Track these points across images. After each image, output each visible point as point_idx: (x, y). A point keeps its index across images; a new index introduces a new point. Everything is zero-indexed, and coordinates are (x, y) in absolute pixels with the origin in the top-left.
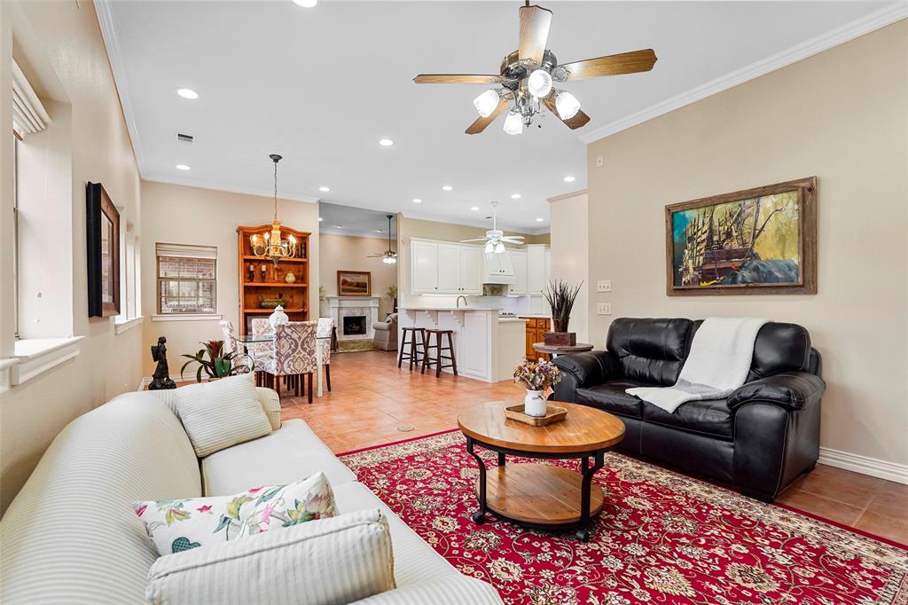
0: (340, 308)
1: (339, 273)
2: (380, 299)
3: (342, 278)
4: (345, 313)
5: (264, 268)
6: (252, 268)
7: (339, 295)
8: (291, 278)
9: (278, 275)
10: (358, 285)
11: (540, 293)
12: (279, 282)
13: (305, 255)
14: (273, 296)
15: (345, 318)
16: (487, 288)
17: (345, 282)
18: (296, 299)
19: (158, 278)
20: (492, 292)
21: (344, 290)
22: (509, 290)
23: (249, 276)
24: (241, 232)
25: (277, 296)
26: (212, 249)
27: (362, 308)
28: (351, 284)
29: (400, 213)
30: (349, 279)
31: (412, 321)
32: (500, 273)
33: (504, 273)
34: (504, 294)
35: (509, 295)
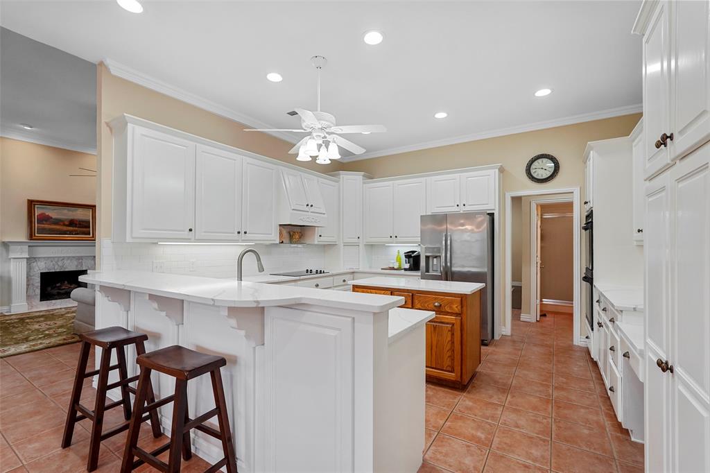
0: (30, 260)
1: (31, 204)
3: (38, 211)
4: (42, 267)
7: (31, 236)
10: (72, 223)
11: (356, 240)
15: (43, 275)
16: (285, 232)
17: (44, 219)
20: (291, 237)
21: (41, 231)
22: (317, 236)
27: (80, 258)
28: (57, 222)
29: (101, 64)
30: (53, 213)
31: (123, 313)
32: (307, 209)
33: (312, 209)
34: (308, 241)
35: (316, 243)
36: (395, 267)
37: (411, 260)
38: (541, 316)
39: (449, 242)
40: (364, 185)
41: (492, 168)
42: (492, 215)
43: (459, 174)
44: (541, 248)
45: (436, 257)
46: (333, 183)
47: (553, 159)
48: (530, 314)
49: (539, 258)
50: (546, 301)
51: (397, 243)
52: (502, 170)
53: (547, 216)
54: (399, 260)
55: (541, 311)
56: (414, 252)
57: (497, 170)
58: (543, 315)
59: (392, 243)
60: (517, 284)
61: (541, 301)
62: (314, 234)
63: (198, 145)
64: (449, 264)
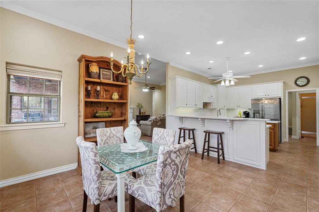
2: (133, 108)
5: (98, 88)
6: (89, 88)
8: (116, 96)
9: (106, 94)
11: (224, 107)
12: (106, 99)
13: (125, 81)
14: (102, 109)
18: (118, 111)
19: (8, 92)
22: (212, 106)
23: (88, 94)
24: (83, 60)
25: (105, 109)
26: (58, 73)
32: (211, 97)
33: (212, 97)
34: (209, 108)
35: (211, 108)
36: (239, 117)
37: (246, 114)
38: (301, 137)
39: (263, 108)
40: (226, 88)
41: (280, 82)
42: (280, 99)
43: (266, 84)
44: (301, 111)
45: (258, 113)
46: (216, 88)
47: (306, 78)
48: (297, 136)
49: (300, 115)
50: (303, 132)
51: (240, 108)
52: (284, 83)
53: (303, 98)
54: (240, 114)
55: (301, 136)
56: (247, 111)
57: (282, 83)
58: (302, 137)
59: (238, 108)
60: (290, 127)
61: (301, 132)
62: (211, 105)
63: (188, 81)
64: (263, 116)
